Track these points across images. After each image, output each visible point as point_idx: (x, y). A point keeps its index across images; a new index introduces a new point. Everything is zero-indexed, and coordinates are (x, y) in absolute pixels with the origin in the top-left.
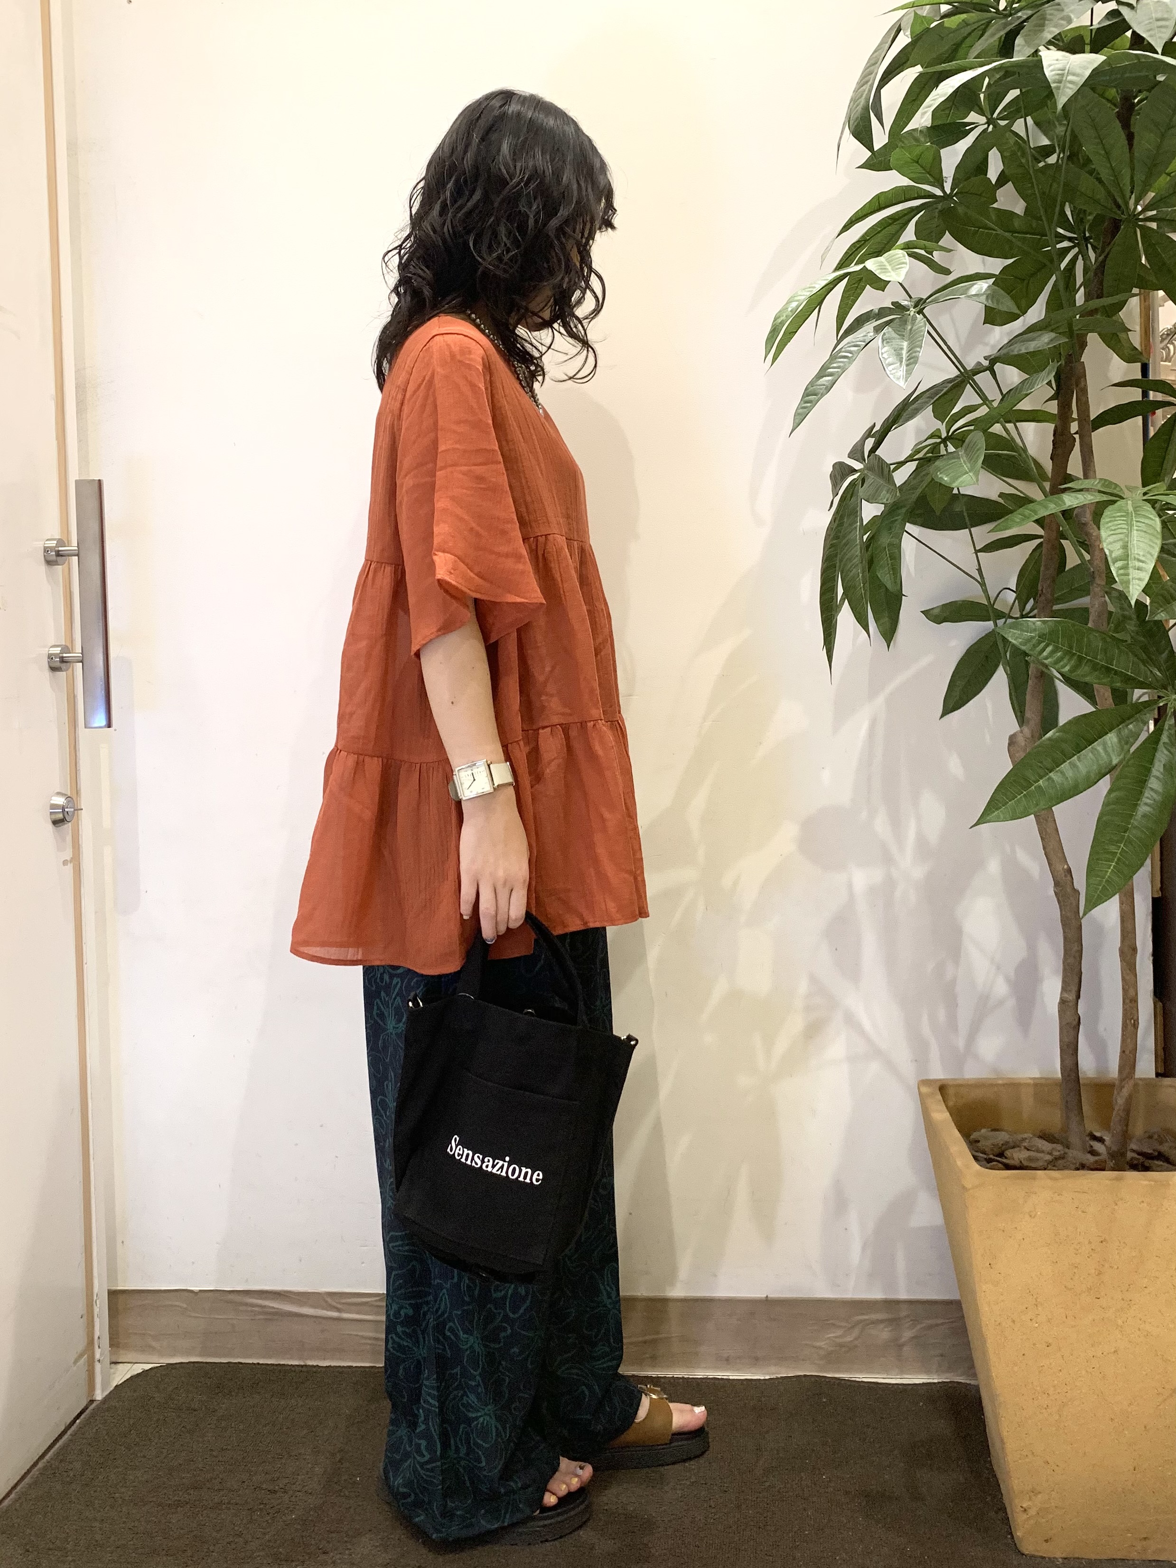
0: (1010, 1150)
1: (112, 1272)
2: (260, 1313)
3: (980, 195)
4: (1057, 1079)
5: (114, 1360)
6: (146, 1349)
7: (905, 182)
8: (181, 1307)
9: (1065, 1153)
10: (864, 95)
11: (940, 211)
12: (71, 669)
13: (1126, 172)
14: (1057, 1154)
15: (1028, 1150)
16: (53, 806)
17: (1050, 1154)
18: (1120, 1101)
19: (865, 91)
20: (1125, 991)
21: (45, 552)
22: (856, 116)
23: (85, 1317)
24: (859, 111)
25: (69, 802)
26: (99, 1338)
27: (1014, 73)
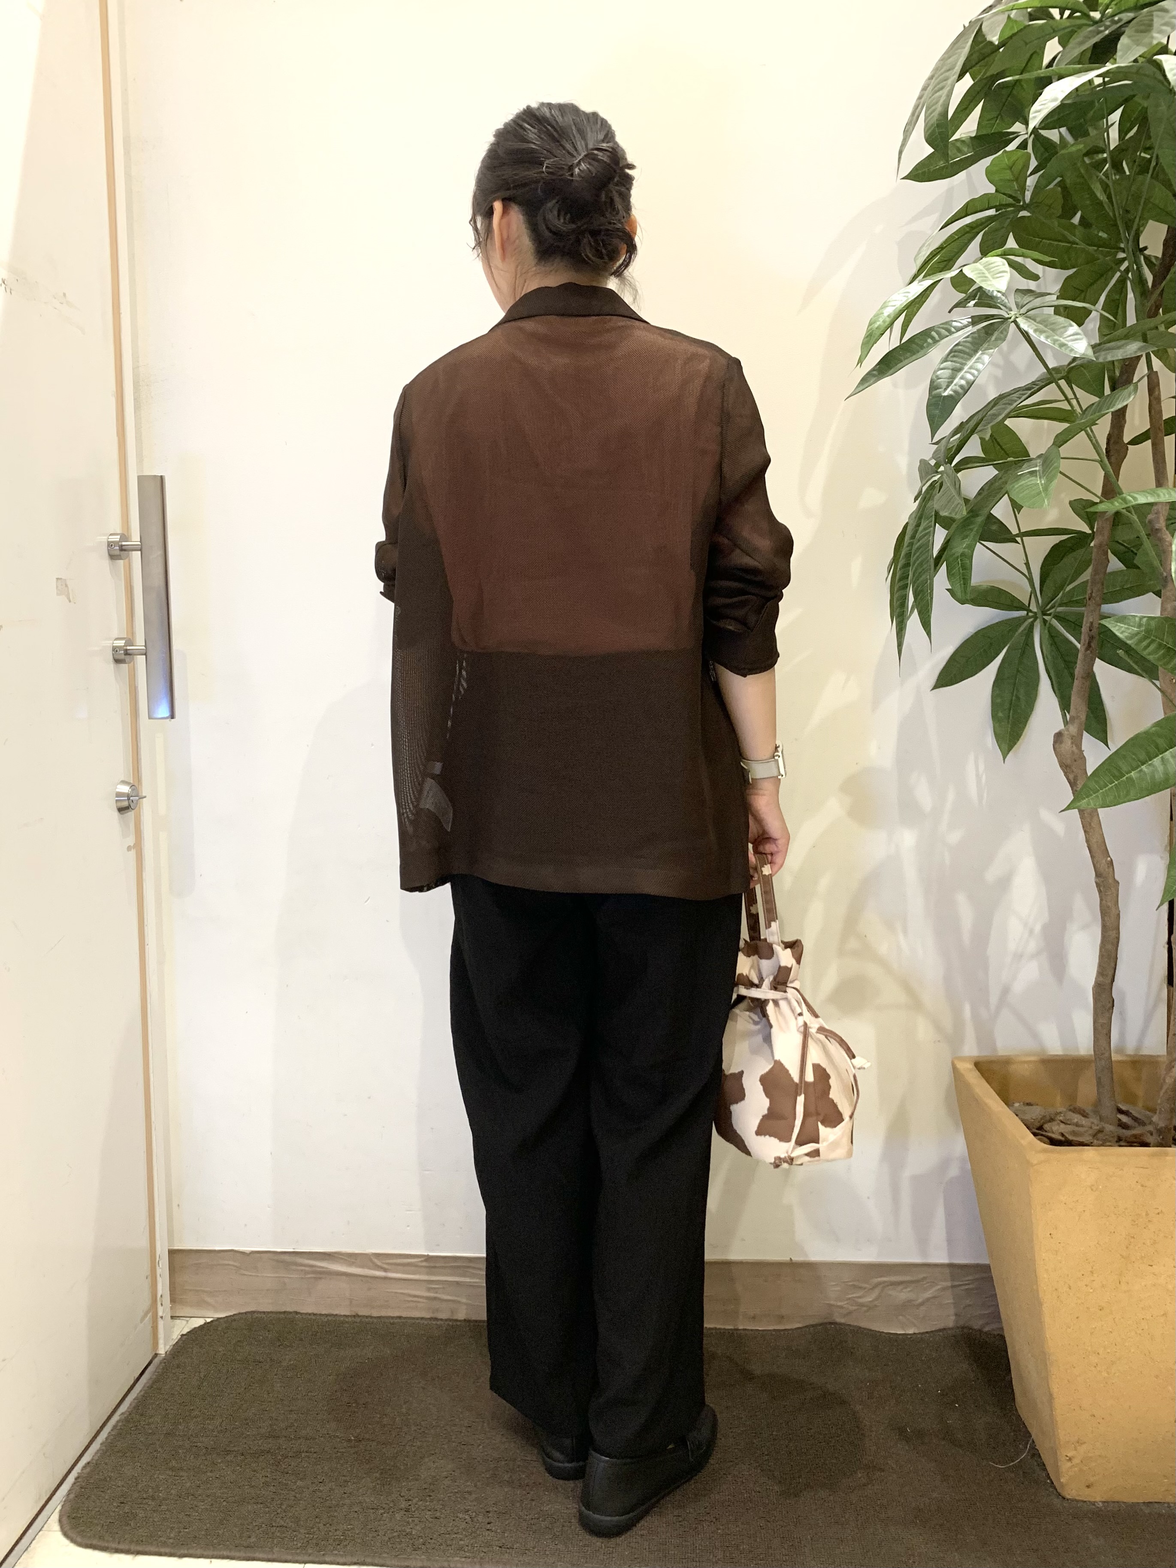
0: (1049, 1124)
1: (172, 1234)
2: (311, 1273)
5: (175, 1316)
6: (201, 1304)
7: (991, 189)
12: (133, 663)
14: (1096, 1128)
15: (1066, 1124)
16: (118, 794)
21: (108, 545)
25: (133, 790)
26: (161, 1297)
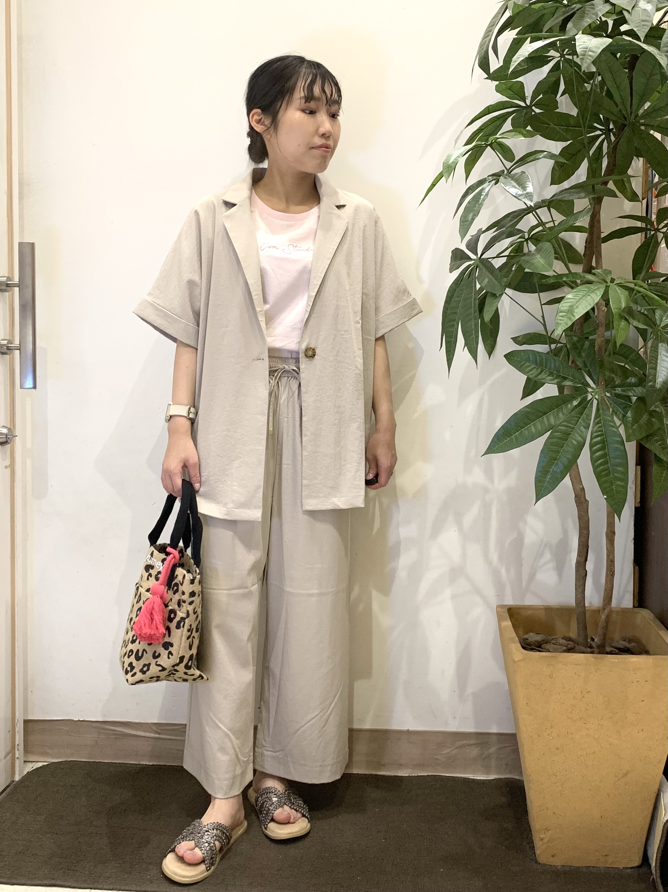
0: (545, 644)
6: (44, 754)
9: (575, 646)
10: (486, 44)
12: (12, 354)
15: (554, 644)
18: (603, 617)
20: (608, 556)
22: (481, 56)
23: (11, 732)
24: (483, 53)
25: (9, 431)
26: (18, 745)
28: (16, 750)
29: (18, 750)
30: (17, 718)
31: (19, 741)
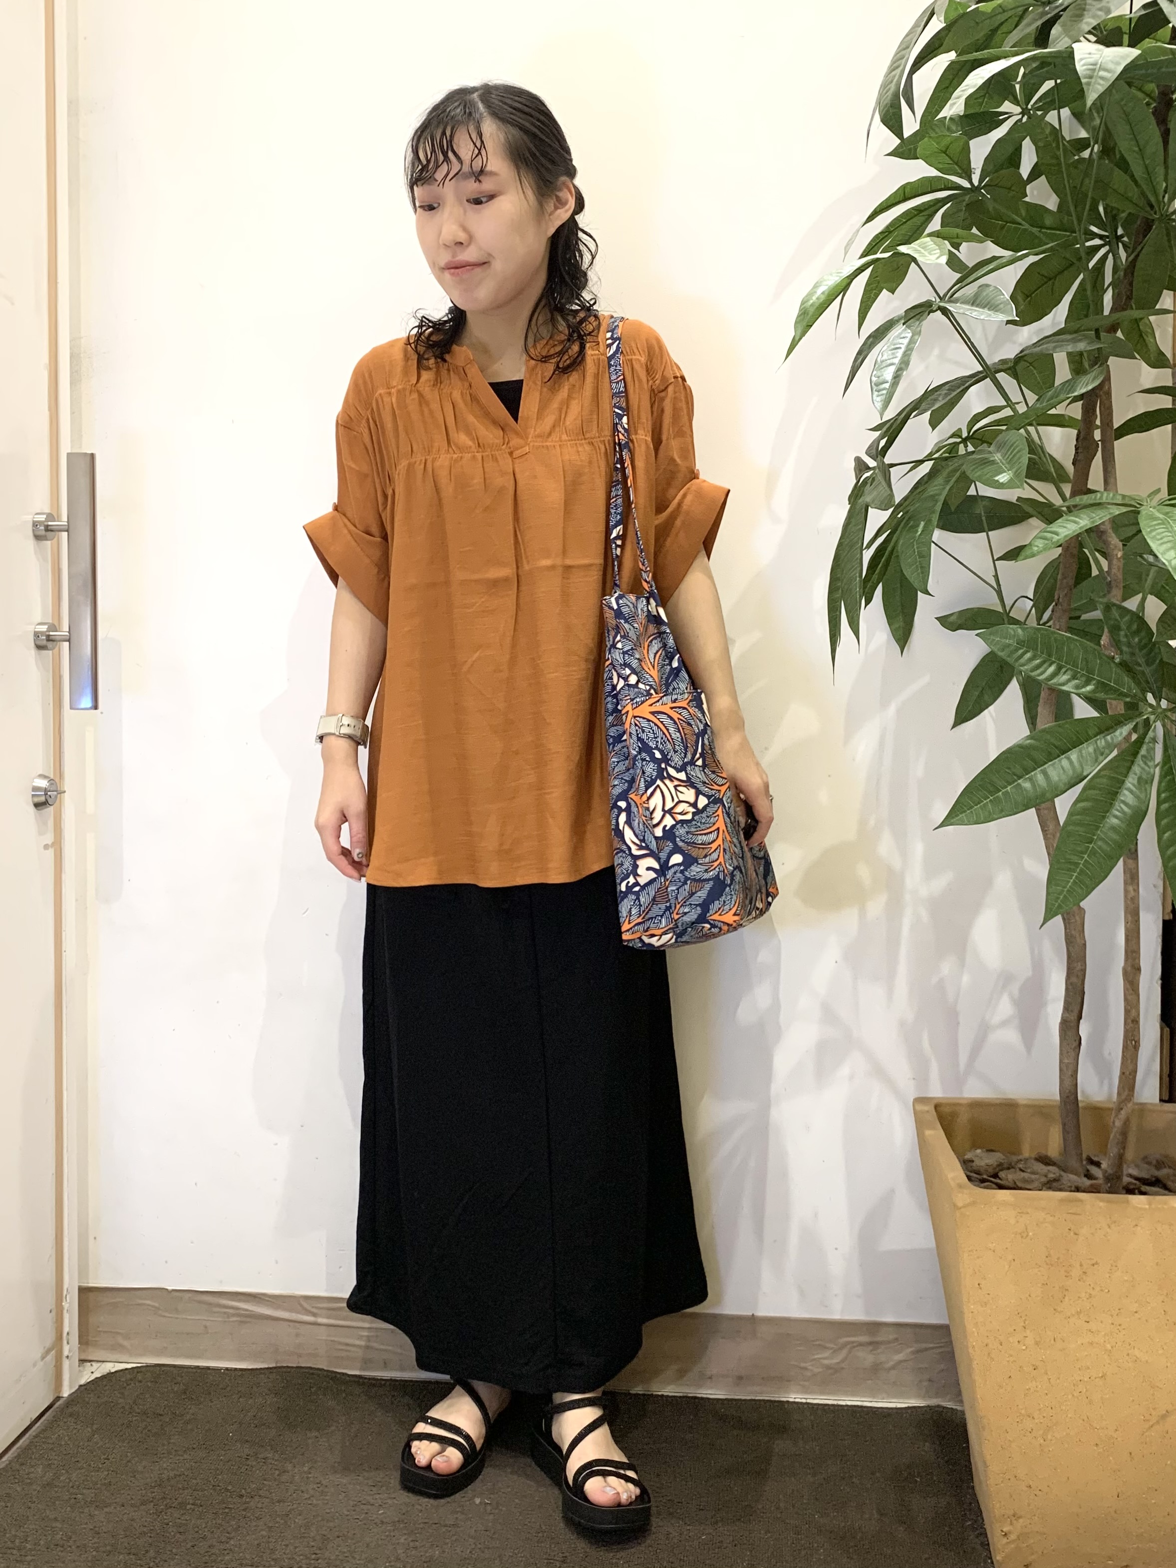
0: (1005, 1172)
1: (83, 1268)
2: (234, 1315)
3: (1010, 189)
4: (1056, 1101)
5: (83, 1358)
6: (116, 1348)
7: (934, 173)
8: (153, 1306)
9: (1061, 1176)
10: (895, 80)
11: (967, 205)
12: (57, 649)
13: (1160, 170)
14: (1051, 1176)
15: (1023, 1171)
16: (35, 789)
17: (1046, 1176)
18: (1118, 1124)
19: (895, 76)
20: (1127, 1012)
21: (33, 526)
22: (885, 103)
23: (54, 1312)
24: (889, 98)
25: (52, 784)
26: (68, 1333)
27: (1049, 64)
28: (65, 1342)
29: (68, 1343)
30: (66, 1286)
31: (70, 1326)
